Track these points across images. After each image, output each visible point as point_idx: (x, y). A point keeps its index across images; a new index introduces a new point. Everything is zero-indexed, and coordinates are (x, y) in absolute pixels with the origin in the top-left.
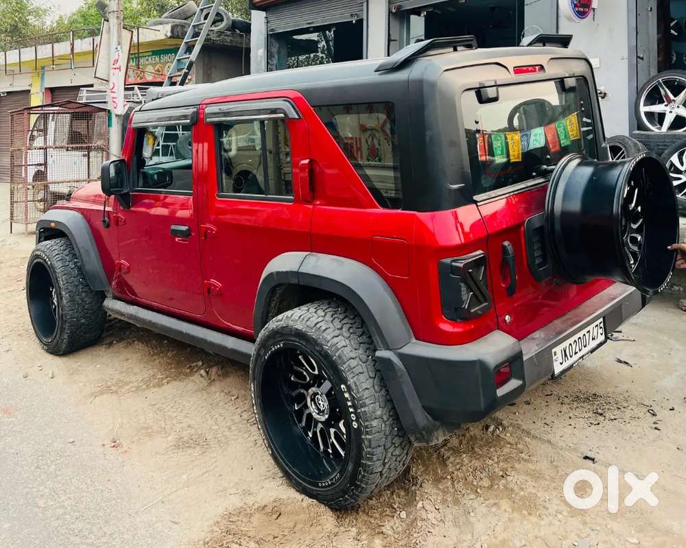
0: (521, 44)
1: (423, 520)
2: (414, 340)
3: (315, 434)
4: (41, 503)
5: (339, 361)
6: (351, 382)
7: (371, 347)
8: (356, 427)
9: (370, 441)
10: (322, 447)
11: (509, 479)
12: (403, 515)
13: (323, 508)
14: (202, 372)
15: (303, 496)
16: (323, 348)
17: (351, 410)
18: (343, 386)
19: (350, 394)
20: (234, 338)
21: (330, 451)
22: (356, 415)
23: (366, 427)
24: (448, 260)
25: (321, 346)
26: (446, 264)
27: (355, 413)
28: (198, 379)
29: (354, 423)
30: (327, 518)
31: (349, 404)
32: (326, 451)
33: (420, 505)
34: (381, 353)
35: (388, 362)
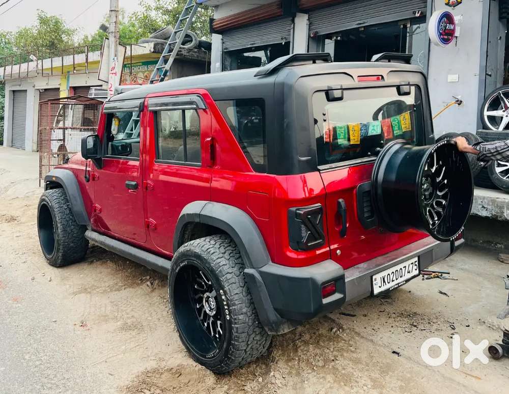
0: (372, 60)
1: (272, 384)
2: (271, 263)
3: (208, 324)
4: (27, 357)
5: (220, 274)
6: (226, 289)
7: (242, 266)
8: (228, 319)
9: (237, 328)
10: (212, 334)
11: (337, 362)
12: (260, 380)
13: (208, 372)
14: (148, 283)
15: (197, 364)
16: (210, 265)
17: (226, 307)
18: (221, 291)
19: (226, 297)
20: (163, 259)
21: (217, 336)
22: (229, 311)
23: (235, 319)
24: (294, 209)
25: (209, 263)
26: (292, 211)
27: (228, 309)
28: (145, 287)
29: (227, 316)
30: (210, 379)
31: (225, 303)
32: (215, 336)
33: (272, 374)
34: (248, 271)
35: (252, 276)
